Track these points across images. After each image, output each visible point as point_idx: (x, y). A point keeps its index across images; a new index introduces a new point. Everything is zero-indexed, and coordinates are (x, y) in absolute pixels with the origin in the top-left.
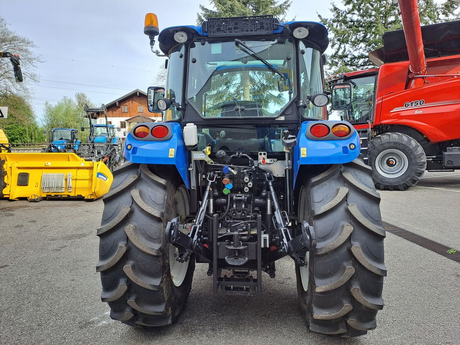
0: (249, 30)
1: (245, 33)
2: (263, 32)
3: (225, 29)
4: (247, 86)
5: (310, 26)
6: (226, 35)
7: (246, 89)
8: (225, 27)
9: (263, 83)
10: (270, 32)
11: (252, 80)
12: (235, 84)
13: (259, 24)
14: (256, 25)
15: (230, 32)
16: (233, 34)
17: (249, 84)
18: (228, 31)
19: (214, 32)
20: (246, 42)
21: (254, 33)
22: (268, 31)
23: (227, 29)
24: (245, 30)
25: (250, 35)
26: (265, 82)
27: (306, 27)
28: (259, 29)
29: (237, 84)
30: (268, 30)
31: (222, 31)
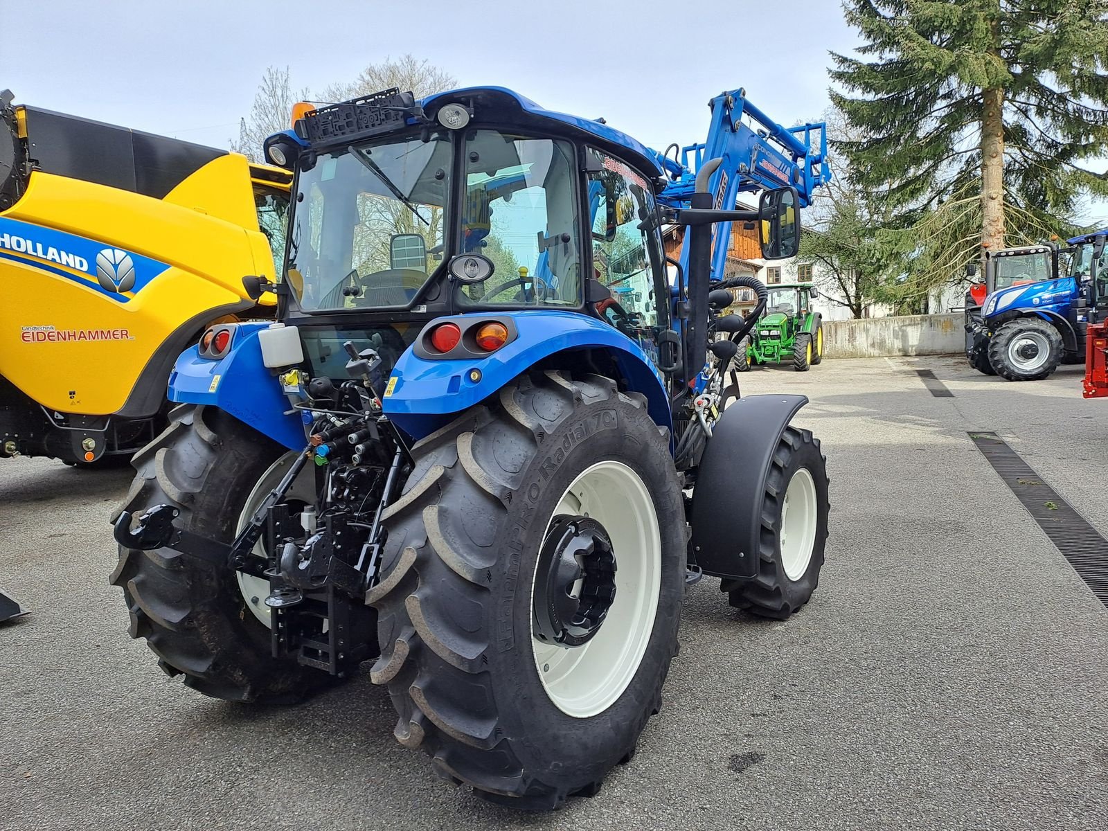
0: (370, 124)
1: (365, 132)
2: (389, 126)
3: (334, 129)
4: (994, 155)
5: (475, 98)
6: (337, 140)
7: (988, 163)
8: (334, 124)
9: (1055, 139)
10: (400, 123)
11: (1016, 136)
12: (959, 153)
13: (382, 110)
14: (378, 113)
15: (343, 134)
16: (350, 136)
17: (1000, 150)
18: (340, 132)
19: (320, 138)
20: (372, 149)
21: (378, 130)
22: (397, 123)
23: (337, 128)
24: (364, 127)
25: (372, 134)
26: (1060, 137)
27: (466, 104)
28: (383, 120)
29: (966, 152)
30: (397, 119)
31: (332, 133)
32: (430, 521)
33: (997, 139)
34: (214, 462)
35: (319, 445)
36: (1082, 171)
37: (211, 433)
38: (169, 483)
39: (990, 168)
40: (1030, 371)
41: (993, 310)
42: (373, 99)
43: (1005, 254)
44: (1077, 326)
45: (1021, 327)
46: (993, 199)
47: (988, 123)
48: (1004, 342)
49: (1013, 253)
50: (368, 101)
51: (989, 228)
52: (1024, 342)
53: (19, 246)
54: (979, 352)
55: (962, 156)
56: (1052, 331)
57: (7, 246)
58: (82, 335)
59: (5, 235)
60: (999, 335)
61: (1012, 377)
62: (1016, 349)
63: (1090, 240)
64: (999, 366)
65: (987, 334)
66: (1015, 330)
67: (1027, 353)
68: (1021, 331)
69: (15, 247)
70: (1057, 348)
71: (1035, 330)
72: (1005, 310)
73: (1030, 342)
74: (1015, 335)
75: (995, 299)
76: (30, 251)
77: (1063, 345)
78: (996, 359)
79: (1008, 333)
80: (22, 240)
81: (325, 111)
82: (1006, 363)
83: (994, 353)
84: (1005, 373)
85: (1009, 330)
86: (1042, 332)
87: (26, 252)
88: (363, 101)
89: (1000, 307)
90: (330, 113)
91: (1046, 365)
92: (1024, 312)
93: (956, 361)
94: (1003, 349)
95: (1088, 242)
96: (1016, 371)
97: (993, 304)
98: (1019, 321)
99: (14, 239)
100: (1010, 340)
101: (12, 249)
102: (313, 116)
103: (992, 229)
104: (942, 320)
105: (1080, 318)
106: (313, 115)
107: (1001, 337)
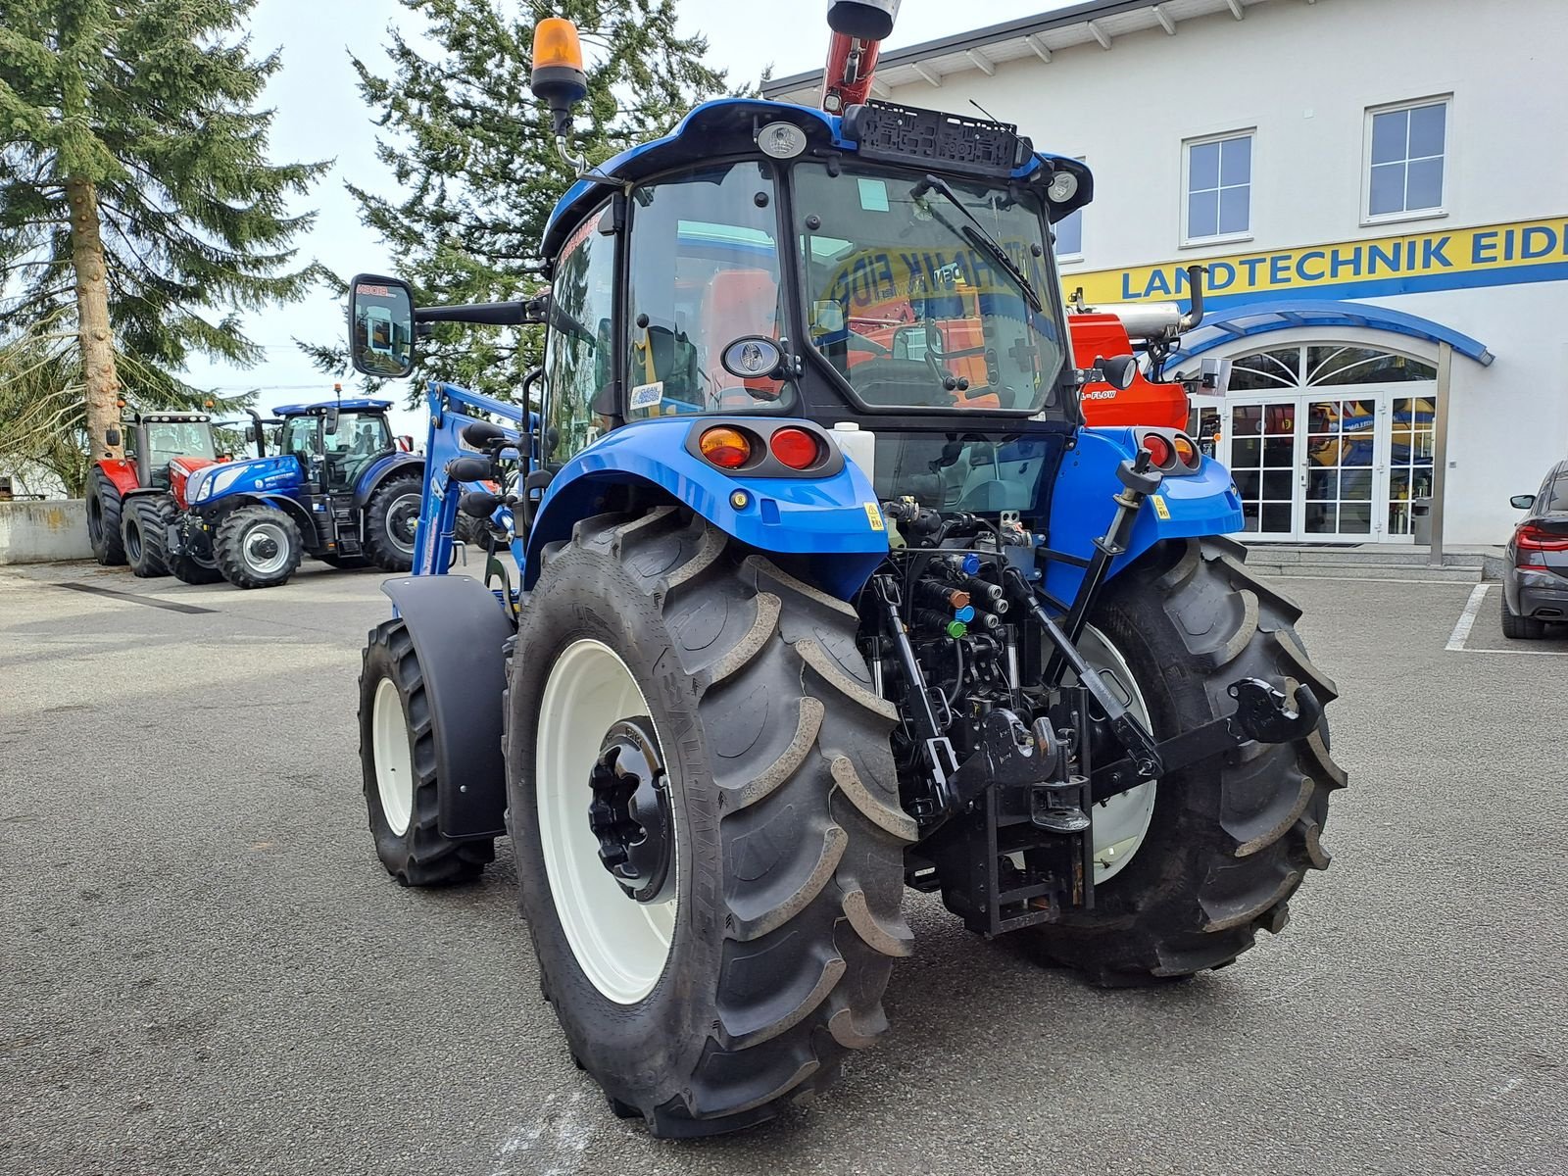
3: (900, 140)
4: (96, 277)
6: (900, 157)
7: (88, 287)
9: (156, 272)
12: (35, 263)
13: (981, 144)
14: (973, 145)
15: (911, 151)
18: (906, 148)
19: (873, 144)
23: (906, 140)
24: (948, 154)
25: (960, 169)
28: (978, 157)
29: (40, 264)
30: (999, 164)
31: (894, 143)
33: (96, 255)
35: (967, 605)
39: (91, 294)
40: (270, 574)
41: (208, 493)
43: (157, 419)
44: (315, 516)
45: (255, 517)
46: (100, 339)
47: (81, 229)
48: (237, 537)
49: (167, 419)
50: (965, 124)
51: (98, 380)
52: (257, 537)
55: (37, 268)
56: (289, 522)
60: (229, 528)
61: (248, 583)
62: (249, 546)
63: (314, 412)
64: (234, 570)
65: (202, 527)
66: (249, 520)
67: (264, 551)
68: (256, 522)
70: (297, 544)
71: (272, 522)
72: (222, 496)
73: (265, 537)
74: (249, 527)
75: (210, 479)
77: (302, 540)
78: (229, 559)
79: (241, 524)
81: (896, 110)
82: (241, 565)
83: (225, 553)
84: (241, 579)
85: (241, 521)
86: (280, 524)
88: (958, 122)
89: (216, 490)
90: (901, 116)
91: (288, 566)
92: (258, 497)
93: (97, 569)
94: (236, 546)
95: (311, 414)
96: (255, 575)
97: (206, 488)
98: (253, 509)
100: (244, 534)
102: (875, 109)
103: (102, 382)
104: (47, 510)
105: (316, 507)
106: (874, 106)
107: (233, 530)
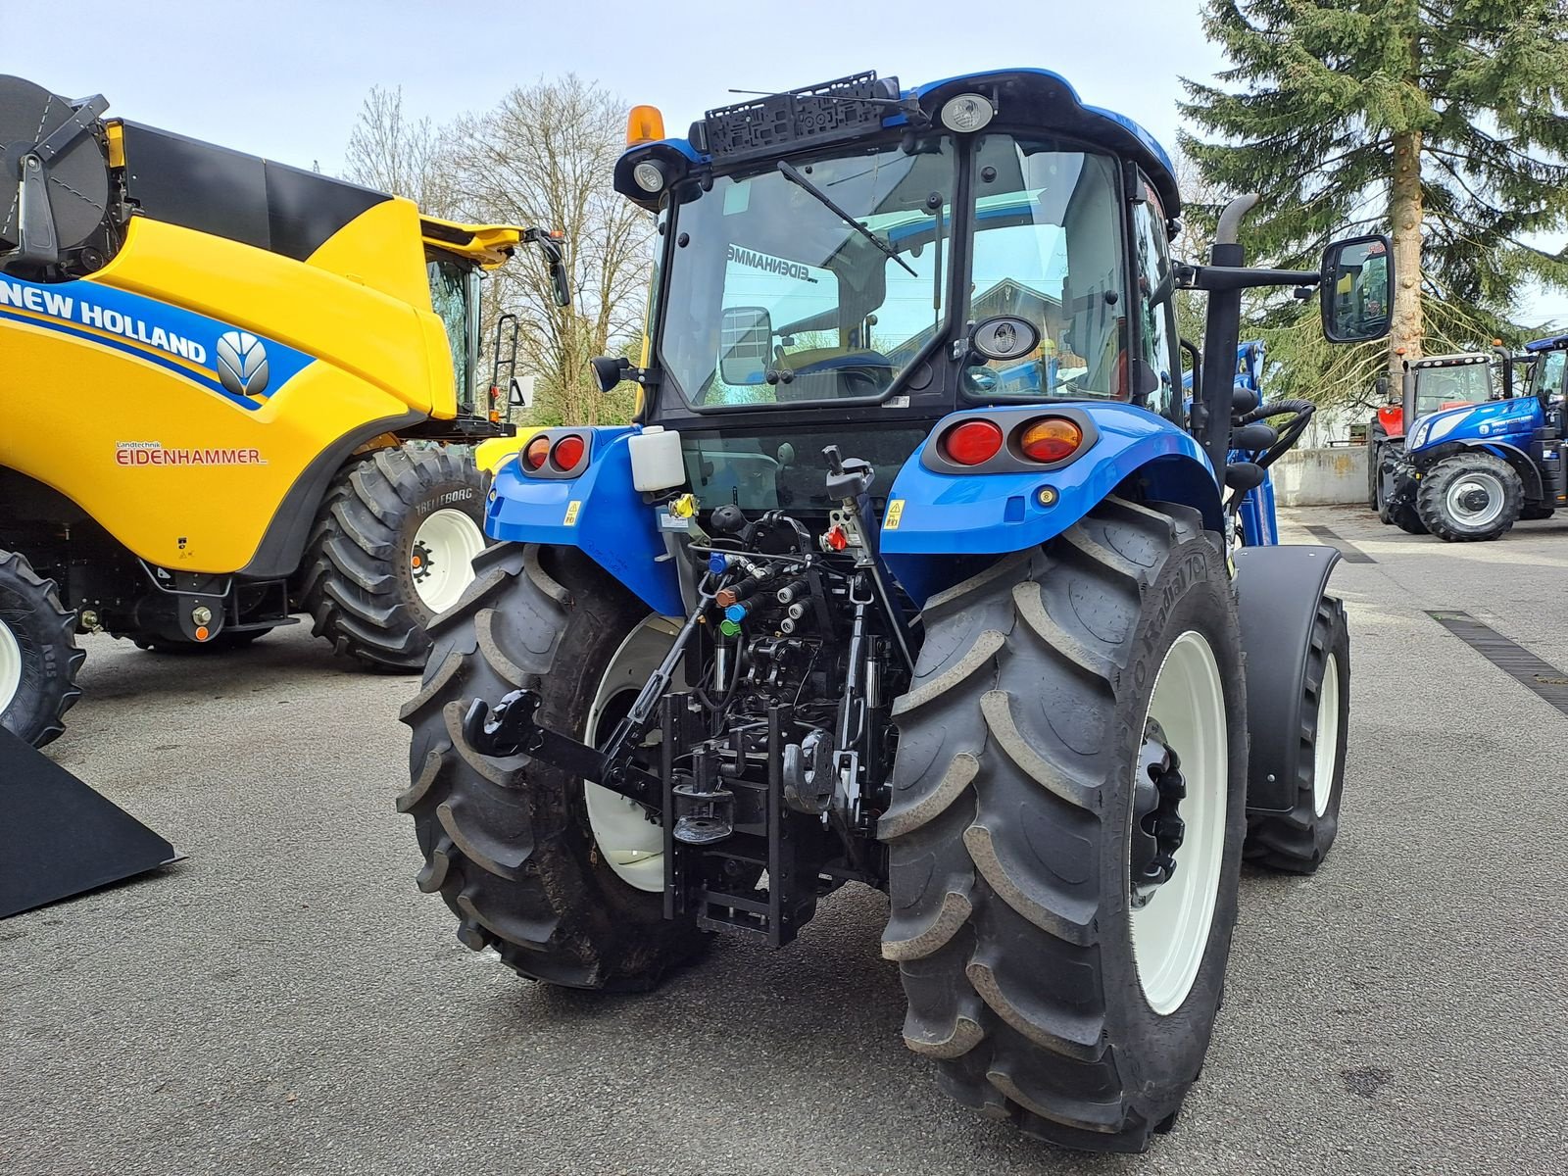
0: (817, 127)
1: (807, 140)
2: (853, 130)
3: (753, 136)
4: (1410, 226)
5: (1001, 85)
6: (755, 152)
7: (1401, 237)
8: (753, 129)
9: (1491, 205)
10: (873, 126)
11: (1437, 199)
12: (1358, 223)
13: (841, 105)
14: (833, 111)
15: (766, 143)
16: (777, 147)
17: (1417, 219)
18: (761, 141)
19: (726, 150)
20: (815, 166)
21: (830, 136)
22: (866, 125)
23: (758, 135)
24: (806, 132)
25: (818, 142)
26: (1499, 203)
27: (987, 94)
28: (841, 121)
29: (1369, 220)
30: (866, 119)
31: (747, 142)
32: (995, 715)
33: (1413, 203)
34: (565, 630)
35: (732, 604)
36: (1530, 250)
37: (560, 588)
38: (504, 659)
39: (1403, 244)
40: (1477, 527)
41: (1423, 441)
42: (827, 90)
43: (1429, 364)
44: (1543, 465)
45: (1465, 466)
46: (1407, 287)
47: (1400, 181)
48: (1441, 487)
49: (1440, 363)
50: (818, 92)
51: (1401, 328)
52: (1468, 488)
53: (114, 323)
54: (1402, 500)
55: (1363, 227)
56: (1506, 470)
57: (98, 323)
58: (197, 457)
59: (95, 307)
60: (1433, 477)
61: (1450, 536)
62: (1456, 496)
63: (1561, 345)
64: (1434, 521)
65: (1415, 476)
66: (1457, 470)
67: (1474, 503)
68: (1465, 471)
69: (109, 326)
70: (1515, 496)
71: (1485, 470)
72: (1439, 443)
73: (1477, 487)
74: (1456, 476)
75: (1427, 426)
76: (129, 332)
77: (1523, 492)
78: (1429, 510)
79: (1446, 474)
80: (118, 316)
81: (741, 109)
82: (1443, 516)
83: (1426, 503)
84: (1442, 531)
85: (1448, 470)
86: (1495, 473)
87: (123, 334)
88: (809, 94)
89: (1432, 438)
90: (746, 113)
91: (1500, 520)
92: (1469, 445)
93: (1358, 514)
94: (1439, 497)
95: (1558, 348)
96: (1458, 528)
97: (1423, 434)
98: (1462, 458)
99: (108, 313)
100: (1449, 483)
101: (104, 328)
102: (720, 118)
103: (1405, 330)
104: (1336, 457)
105: (1547, 454)
106: (718, 115)
107: (1437, 480)
